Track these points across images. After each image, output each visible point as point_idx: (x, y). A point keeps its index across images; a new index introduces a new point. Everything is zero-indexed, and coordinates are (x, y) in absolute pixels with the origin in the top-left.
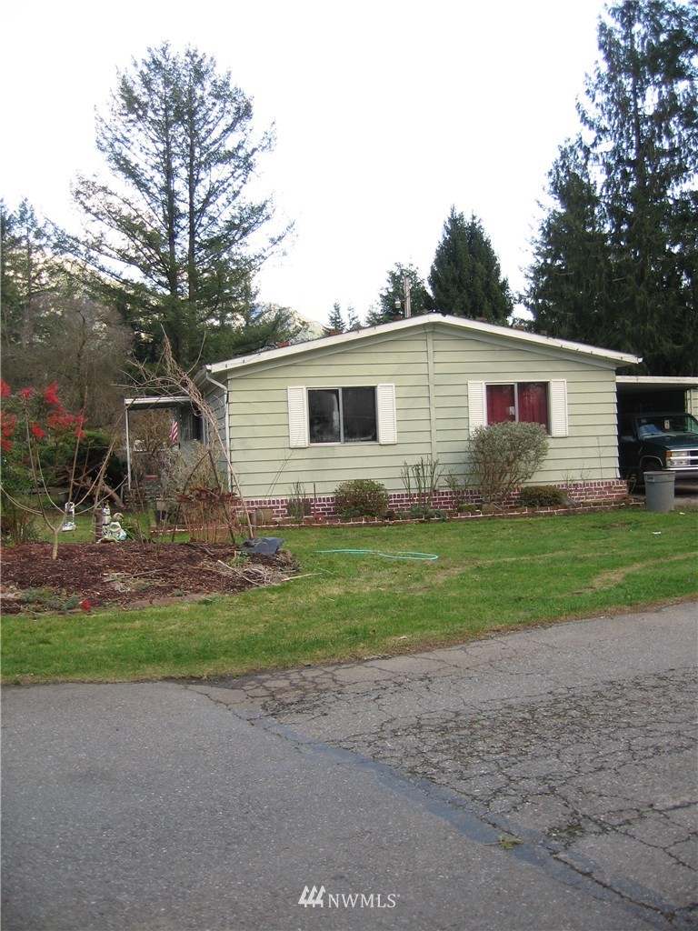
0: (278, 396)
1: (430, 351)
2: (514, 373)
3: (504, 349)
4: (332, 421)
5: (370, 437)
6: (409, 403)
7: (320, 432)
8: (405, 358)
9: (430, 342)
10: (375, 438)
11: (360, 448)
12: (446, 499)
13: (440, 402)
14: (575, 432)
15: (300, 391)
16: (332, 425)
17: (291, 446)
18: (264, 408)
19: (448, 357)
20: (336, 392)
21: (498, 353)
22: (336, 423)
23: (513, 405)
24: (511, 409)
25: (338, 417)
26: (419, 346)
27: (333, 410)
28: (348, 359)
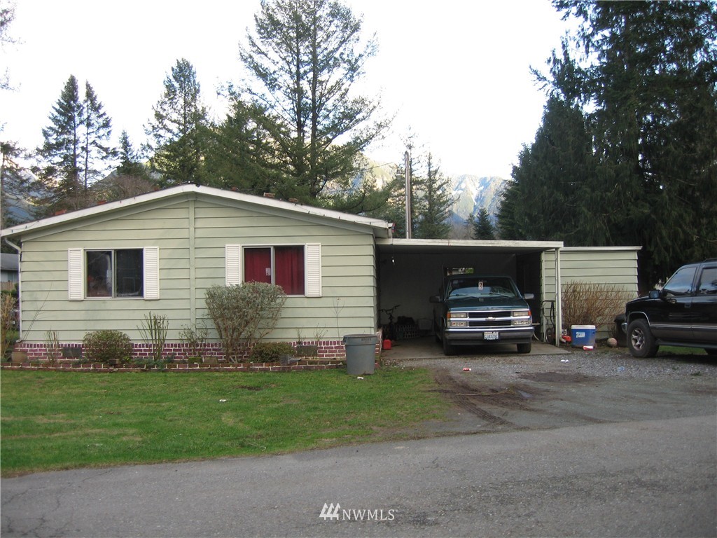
0: (59, 256)
1: (192, 217)
2: (271, 237)
3: (261, 215)
4: (106, 278)
5: (137, 293)
6: (171, 264)
7: (96, 288)
8: (169, 224)
9: (192, 210)
10: (141, 294)
11: (129, 302)
12: (180, 350)
13: (200, 263)
14: (329, 292)
15: (78, 252)
16: (105, 282)
17: (69, 299)
18: (49, 266)
19: (209, 223)
20: (109, 253)
21: (256, 219)
22: (108, 280)
23: (270, 267)
24: (267, 270)
25: (111, 275)
26: (181, 213)
27: (106, 269)
28: (120, 225)
